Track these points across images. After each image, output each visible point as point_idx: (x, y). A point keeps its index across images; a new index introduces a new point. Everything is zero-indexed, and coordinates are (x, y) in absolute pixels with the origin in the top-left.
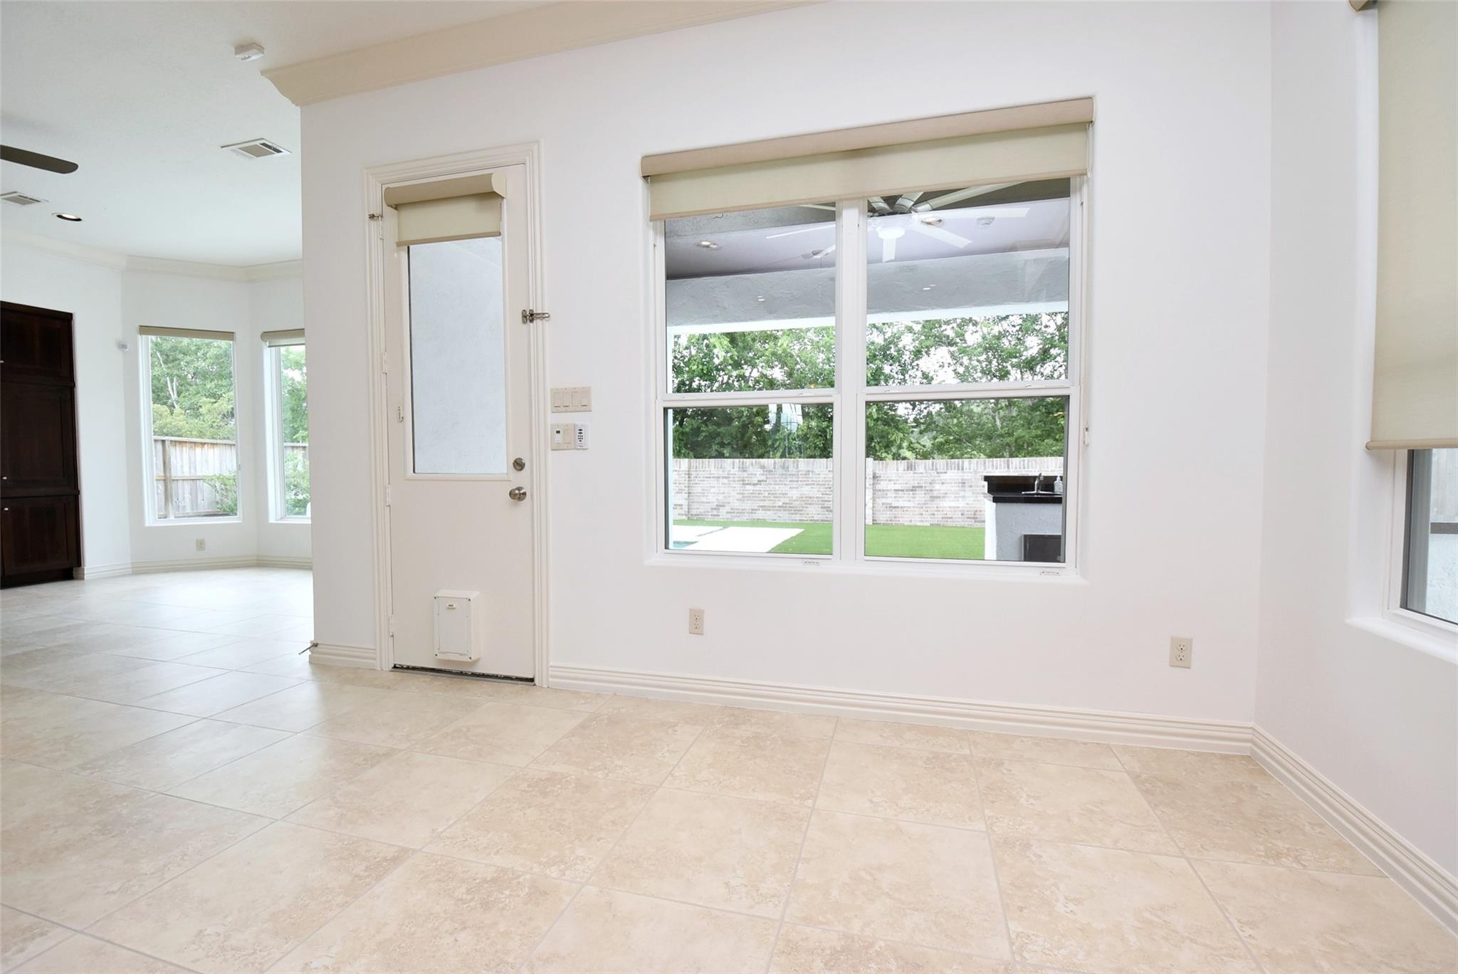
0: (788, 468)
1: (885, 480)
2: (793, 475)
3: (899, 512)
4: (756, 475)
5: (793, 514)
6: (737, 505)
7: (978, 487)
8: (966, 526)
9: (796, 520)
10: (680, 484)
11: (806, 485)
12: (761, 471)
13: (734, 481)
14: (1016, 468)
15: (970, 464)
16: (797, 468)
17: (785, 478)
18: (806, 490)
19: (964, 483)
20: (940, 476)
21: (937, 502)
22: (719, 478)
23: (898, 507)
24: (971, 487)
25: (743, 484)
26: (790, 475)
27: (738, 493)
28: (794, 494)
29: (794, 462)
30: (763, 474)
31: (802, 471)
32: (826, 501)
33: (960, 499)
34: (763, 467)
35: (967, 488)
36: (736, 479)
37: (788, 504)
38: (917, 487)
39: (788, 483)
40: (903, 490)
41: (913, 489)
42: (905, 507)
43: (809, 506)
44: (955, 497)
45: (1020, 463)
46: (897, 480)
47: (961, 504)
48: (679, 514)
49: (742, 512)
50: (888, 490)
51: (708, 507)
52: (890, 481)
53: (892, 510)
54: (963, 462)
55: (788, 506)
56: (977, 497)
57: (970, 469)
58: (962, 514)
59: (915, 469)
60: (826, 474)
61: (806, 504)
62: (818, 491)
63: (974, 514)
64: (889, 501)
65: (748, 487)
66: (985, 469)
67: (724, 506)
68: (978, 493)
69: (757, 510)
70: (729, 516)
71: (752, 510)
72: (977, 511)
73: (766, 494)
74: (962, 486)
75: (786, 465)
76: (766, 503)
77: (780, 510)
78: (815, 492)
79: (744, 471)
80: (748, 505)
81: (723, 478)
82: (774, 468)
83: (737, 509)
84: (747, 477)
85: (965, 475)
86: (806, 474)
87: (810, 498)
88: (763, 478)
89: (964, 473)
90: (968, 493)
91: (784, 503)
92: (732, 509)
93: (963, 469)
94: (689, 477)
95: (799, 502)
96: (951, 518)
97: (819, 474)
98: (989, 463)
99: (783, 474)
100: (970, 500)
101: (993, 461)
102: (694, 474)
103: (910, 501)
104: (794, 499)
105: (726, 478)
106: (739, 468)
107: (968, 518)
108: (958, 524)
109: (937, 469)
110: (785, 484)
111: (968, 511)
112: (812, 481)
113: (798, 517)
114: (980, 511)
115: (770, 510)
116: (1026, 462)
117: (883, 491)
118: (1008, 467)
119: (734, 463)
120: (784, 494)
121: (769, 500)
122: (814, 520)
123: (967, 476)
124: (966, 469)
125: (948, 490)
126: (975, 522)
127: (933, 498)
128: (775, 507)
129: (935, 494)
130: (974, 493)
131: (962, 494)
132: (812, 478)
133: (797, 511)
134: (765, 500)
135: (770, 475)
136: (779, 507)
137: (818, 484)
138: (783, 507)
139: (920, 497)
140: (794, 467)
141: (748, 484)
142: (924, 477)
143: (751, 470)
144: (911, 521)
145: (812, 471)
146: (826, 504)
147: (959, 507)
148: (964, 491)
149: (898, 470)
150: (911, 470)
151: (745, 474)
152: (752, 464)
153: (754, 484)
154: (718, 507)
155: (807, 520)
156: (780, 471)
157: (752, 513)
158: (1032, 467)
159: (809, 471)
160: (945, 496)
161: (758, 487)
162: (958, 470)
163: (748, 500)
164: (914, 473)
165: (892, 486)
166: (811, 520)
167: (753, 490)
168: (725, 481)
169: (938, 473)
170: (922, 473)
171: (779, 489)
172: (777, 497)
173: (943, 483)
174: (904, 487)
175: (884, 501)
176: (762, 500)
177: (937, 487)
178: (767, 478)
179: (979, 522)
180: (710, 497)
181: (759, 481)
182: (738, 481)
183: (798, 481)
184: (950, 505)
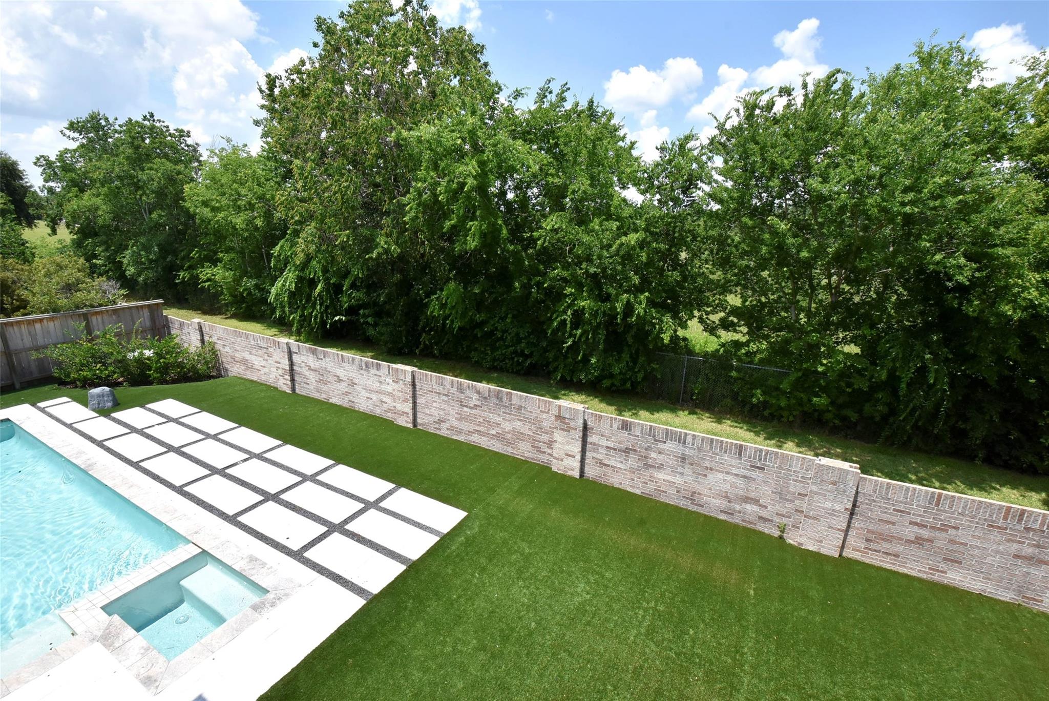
0: (501, 399)
1: (597, 434)
2: (505, 406)
3: (609, 471)
4: (472, 397)
5: (505, 445)
6: (455, 423)
7: (701, 466)
8: (681, 505)
10: (404, 392)
11: (518, 420)
12: (475, 396)
13: (453, 400)
14: (750, 457)
15: (694, 439)
16: (510, 401)
17: (499, 408)
18: (519, 426)
19: (684, 459)
20: (657, 445)
21: (651, 470)
22: (439, 393)
23: (609, 466)
24: (692, 464)
25: (461, 405)
26: (503, 406)
27: (457, 413)
28: (507, 426)
29: (507, 394)
30: (479, 400)
31: (514, 404)
32: (537, 441)
33: (678, 475)
34: (478, 392)
35: (687, 466)
36: (455, 399)
37: (501, 434)
38: (631, 450)
39: (502, 414)
40: (615, 450)
41: (627, 451)
42: (616, 467)
43: (520, 442)
44: (672, 471)
45: (755, 452)
46: (610, 437)
47: (678, 480)
48: (406, 421)
49: (460, 432)
50: (599, 446)
51: (431, 419)
52: (602, 436)
53: (602, 467)
55: (500, 436)
56: (697, 478)
57: (693, 444)
58: (678, 492)
59: (630, 430)
60: (538, 414)
61: (517, 438)
62: (530, 429)
64: (600, 457)
65: (465, 409)
66: (711, 448)
67: (445, 422)
68: (699, 474)
69: (473, 433)
70: (448, 432)
71: (469, 432)
72: (695, 493)
73: (481, 420)
74: (681, 462)
75: (500, 396)
76: (481, 429)
77: (494, 439)
78: (526, 429)
79: (462, 393)
80: (465, 426)
81: (444, 395)
82: (489, 396)
83: (457, 426)
84: (464, 399)
85: (687, 450)
86: (518, 409)
87: (522, 433)
88: (479, 403)
89: (686, 447)
90: (688, 470)
91: (497, 433)
92: (451, 426)
93: (684, 443)
94: (415, 388)
95: (511, 435)
96: (665, 492)
97: (531, 412)
99: (496, 405)
100: (689, 479)
102: (417, 384)
103: (621, 462)
104: (507, 431)
105: (446, 395)
106: (458, 388)
107: (685, 496)
108: (673, 500)
109: (654, 436)
110: (499, 415)
111: (684, 490)
112: (524, 417)
113: (510, 449)
114: (699, 494)
115: (485, 436)
116: (763, 454)
117: (595, 444)
118: (740, 454)
119: (453, 382)
120: (497, 424)
121: (484, 427)
123: (687, 452)
124: (689, 444)
126: (691, 504)
127: (647, 466)
128: (490, 434)
129: (650, 462)
130: (694, 472)
131: (680, 470)
132: (524, 414)
134: (480, 425)
135: (485, 401)
136: (493, 435)
137: (529, 422)
138: (497, 437)
139: (633, 462)
140: (507, 399)
141: (465, 406)
142: (639, 440)
143: (468, 393)
144: (621, 484)
145: (525, 408)
146: (537, 444)
147: (675, 483)
148: (683, 467)
149: (611, 427)
150: (626, 430)
151: (462, 396)
152: (469, 387)
154: (440, 421)
156: (494, 400)
157: (468, 435)
158: (771, 460)
159: (521, 407)
160: (660, 467)
161: (474, 411)
162: (679, 442)
163: (465, 421)
164: (629, 434)
165: (604, 443)
167: (470, 413)
168: (446, 398)
169: (655, 440)
170: (638, 436)
171: (495, 418)
172: (491, 426)
173: (660, 453)
174: (618, 446)
175: (595, 455)
176: (478, 425)
177: (653, 455)
178: (482, 404)
179: (696, 505)
180: (432, 410)
181: (475, 405)
182: (456, 401)
183: (510, 414)
184: (665, 478)
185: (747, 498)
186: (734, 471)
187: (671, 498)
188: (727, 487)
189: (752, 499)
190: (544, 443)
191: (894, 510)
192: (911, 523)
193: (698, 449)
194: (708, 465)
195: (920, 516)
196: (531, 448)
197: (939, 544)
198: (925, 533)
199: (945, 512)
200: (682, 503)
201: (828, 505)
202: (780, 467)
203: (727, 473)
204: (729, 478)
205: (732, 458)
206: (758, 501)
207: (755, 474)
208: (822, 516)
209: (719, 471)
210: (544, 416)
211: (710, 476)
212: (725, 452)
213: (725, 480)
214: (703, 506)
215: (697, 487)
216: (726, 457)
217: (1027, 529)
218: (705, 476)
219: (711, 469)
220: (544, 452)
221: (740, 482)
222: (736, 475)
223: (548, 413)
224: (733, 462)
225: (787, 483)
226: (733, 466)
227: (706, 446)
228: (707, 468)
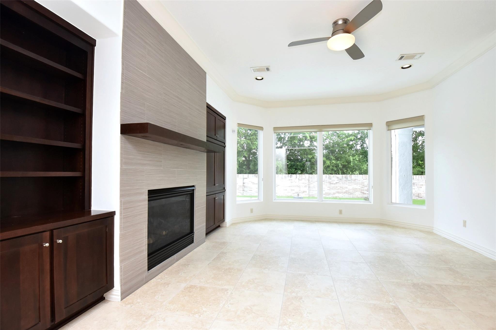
0: (347, 178)
2: (349, 180)
4: (335, 180)
5: (350, 195)
7: (419, 185)
8: (415, 199)
9: (351, 197)
10: (306, 183)
13: (327, 183)
15: (416, 177)
16: (351, 178)
17: (346, 182)
18: (355, 186)
24: (417, 185)
25: (330, 184)
26: (348, 180)
27: (328, 187)
28: (350, 187)
29: (350, 176)
30: (338, 180)
31: (353, 179)
32: (362, 190)
34: (338, 178)
36: (327, 182)
37: (348, 191)
39: (348, 183)
43: (356, 192)
48: (305, 195)
49: (330, 194)
55: (348, 192)
56: (419, 189)
57: (416, 179)
60: (362, 180)
61: (355, 191)
62: (359, 186)
63: (418, 195)
66: (421, 179)
68: (419, 187)
69: (335, 193)
71: (334, 193)
72: (419, 194)
73: (339, 187)
75: (347, 177)
76: (339, 191)
77: (345, 193)
78: (358, 187)
79: (330, 179)
82: (342, 178)
83: (327, 193)
84: (331, 181)
86: (354, 180)
87: (356, 189)
88: (338, 182)
91: (346, 191)
92: (326, 193)
94: (309, 181)
95: (352, 191)
97: (360, 180)
99: (346, 180)
102: (310, 180)
104: (350, 189)
106: (328, 178)
107: (416, 196)
110: (346, 184)
111: (416, 194)
112: (357, 183)
113: (352, 196)
114: (420, 194)
115: (341, 193)
119: (326, 176)
120: (346, 188)
121: (340, 190)
122: (358, 197)
126: (419, 197)
128: (343, 192)
132: (357, 182)
133: (351, 194)
134: (339, 190)
135: (340, 180)
136: (344, 192)
137: (359, 184)
140: (350, 178)
141: (332, 184)
143: (333, 179)
145: (357, 179)
146: (363, 191)
148: (414, 186)
151: (331, 180)
152: (333, 177)
153: (334, 184)
155: (355, 197)
156: (345, 179)
157: (333, 194)
159: (356, 179)
163: (332, 190)
166: (357, 197)
167: (334, 186)
171: (344, 186)
172: (343, 189)
176: (337, 190)
178: (339, 182)
179: (420, 198)
181: (336, 183)
182: (328, 182)
183: (351, 183)
190: (365, 190)
193: (418, 180)
194: (422, 184)
196: (360, 194)
210: (365, 180)
214: (422, 197)
219: (422, 185)
220: (366, 194)
223: (366, 179)
227: (420, 178)
228: (421, 185)
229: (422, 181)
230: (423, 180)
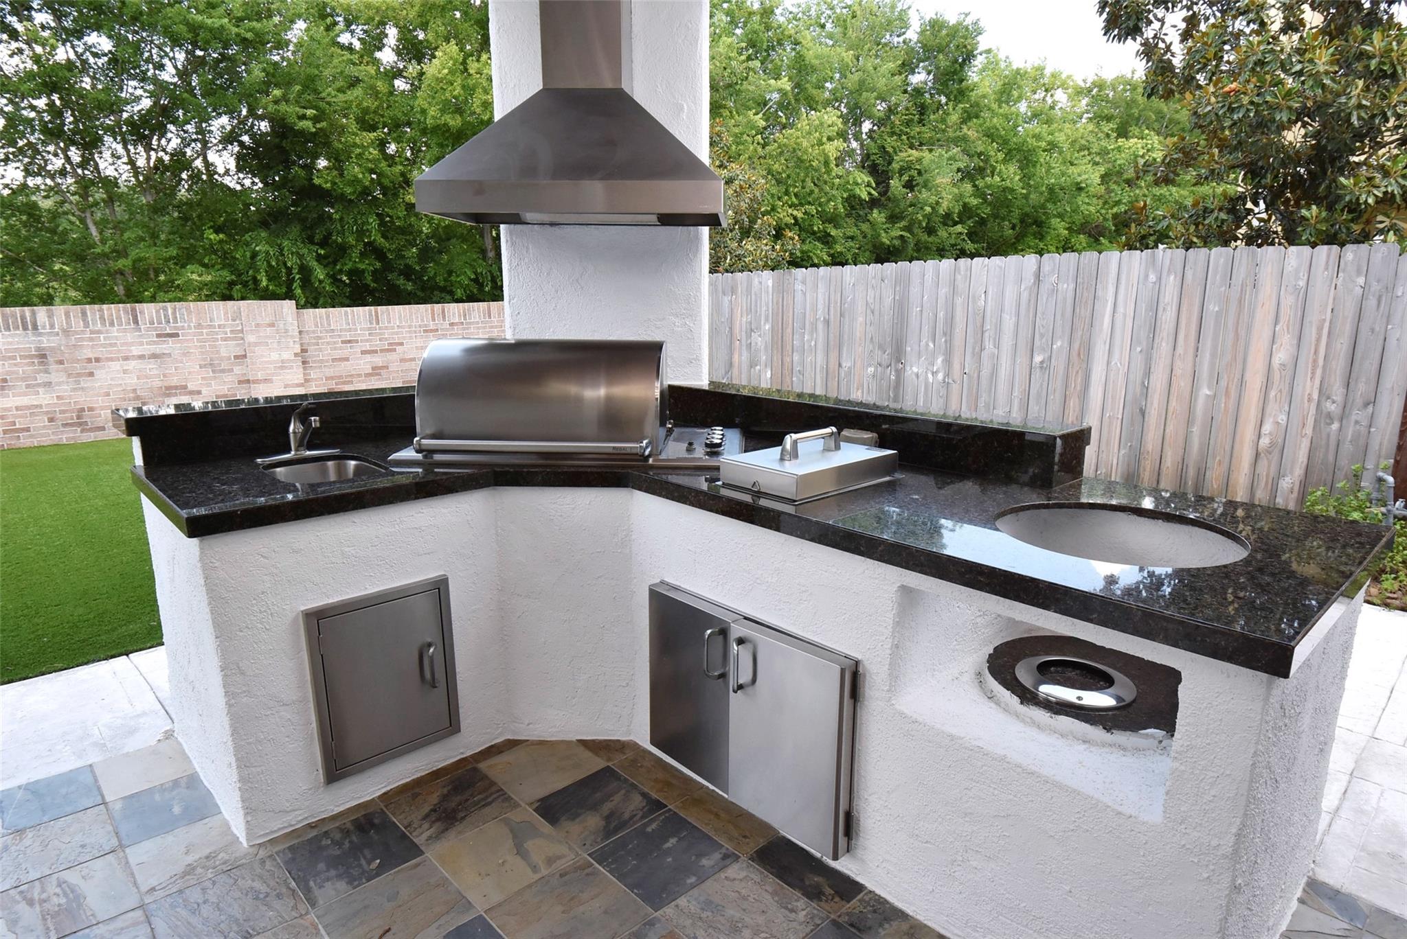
7: (78, 361)
8: (65, 442)
15: (50, 316)
19: (44, 356)
24: (61, 362)
33: (41, 390)
35: (53, 367)
44: (28, 386)
45: (158, 312)
47: (44, 398)
54: (34, 314)
56: (78, 382)
57: (52, 326)
58: (51, 420)
63: (80, 417)
66: (86, 325)
68: (79, 375)
72: (83, 410)
74: (41, 363)
85: (44, 339)
89: (40, 335)
90: (56, 375)
93: (35, 327)
96: (28, 430)
98: (93, 314)
100: (65, 389)
101: (101, 310)
107: (66, 425)
108: (46, 441)
111: (61, 412)
114: (91, 409)
116: (170, 311)
118: (136, 322)
123: (46, 342)
124: (44, 327)
125: (8, 373)
126: (82, 431)
130: (69, 375)
131: (42, 378)
147: (41, 406)
148: (47, 372)
158: (182, 318)
162: (25, 328)
179: (91, 430)
184: (19, 404)
185: (168, 388)
186: (136, 351)
187: (43, 434)
188: (132, 381)
189: (176, 388)
191: (343, 342)
192: (363, 352)
193: (65, 331)
194: (91, 355)
195: (367, 341)
197: (393, 367)
198: (378, 360)
199: (386, 328)
200: (65, 437)
201: (274, 356)
202: (199, 326)
203: (126, 358)
204: (132, 365)
205: (125, 331)
206: (185, 387)
207: (168, 346)
208: (273, 374)
209: (111, 359)
211: (99, 374)
212: (112, 324)
213: (125, 372)
214: (103, 428)
215: (82, 399)
216: (114, 332)
217: (452, 324)
218: (91, 374)
219: (97, 360)
221: (151, 367)
222: (142, 357)
224: (130, 337)
225: (215, 346)
226: (132, 344)
227: (76, 324)
228: (89, 360)
229: (91, 339)
230: (99, 332)
